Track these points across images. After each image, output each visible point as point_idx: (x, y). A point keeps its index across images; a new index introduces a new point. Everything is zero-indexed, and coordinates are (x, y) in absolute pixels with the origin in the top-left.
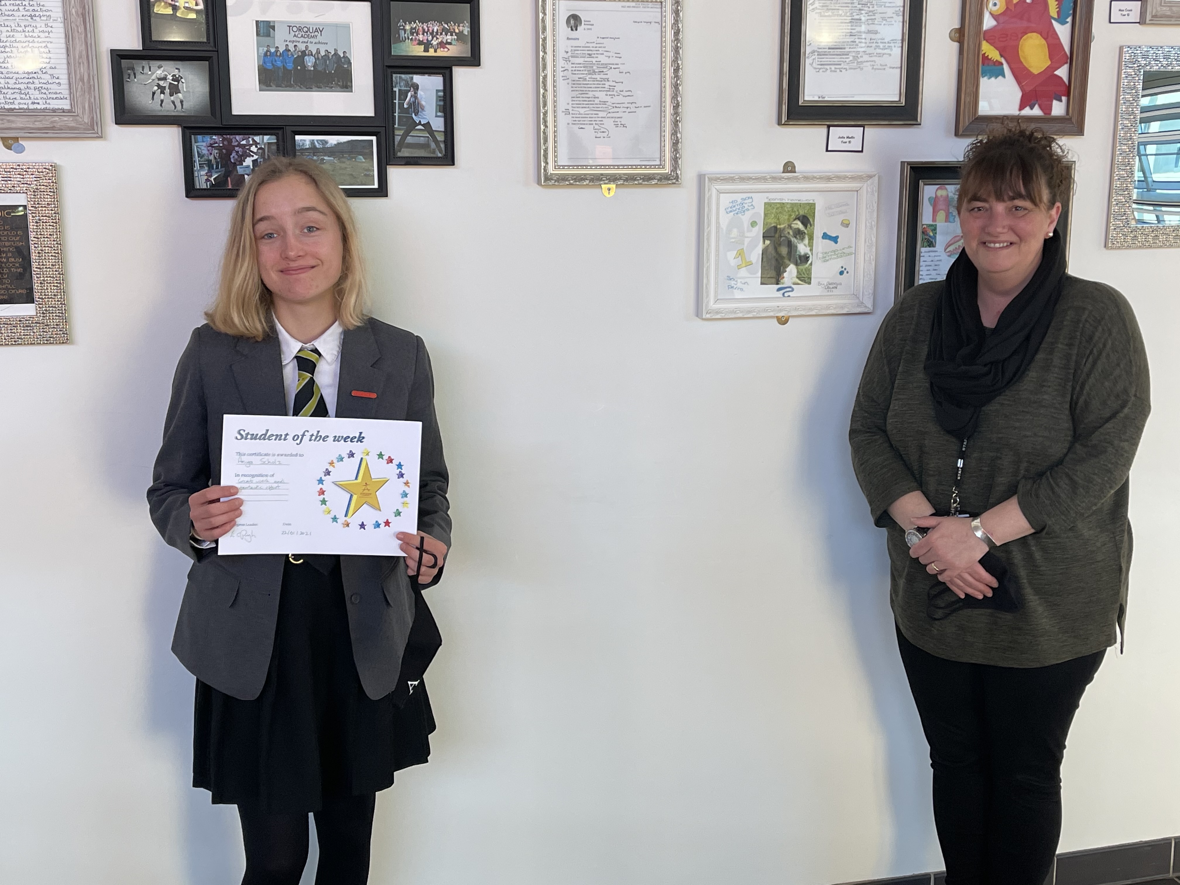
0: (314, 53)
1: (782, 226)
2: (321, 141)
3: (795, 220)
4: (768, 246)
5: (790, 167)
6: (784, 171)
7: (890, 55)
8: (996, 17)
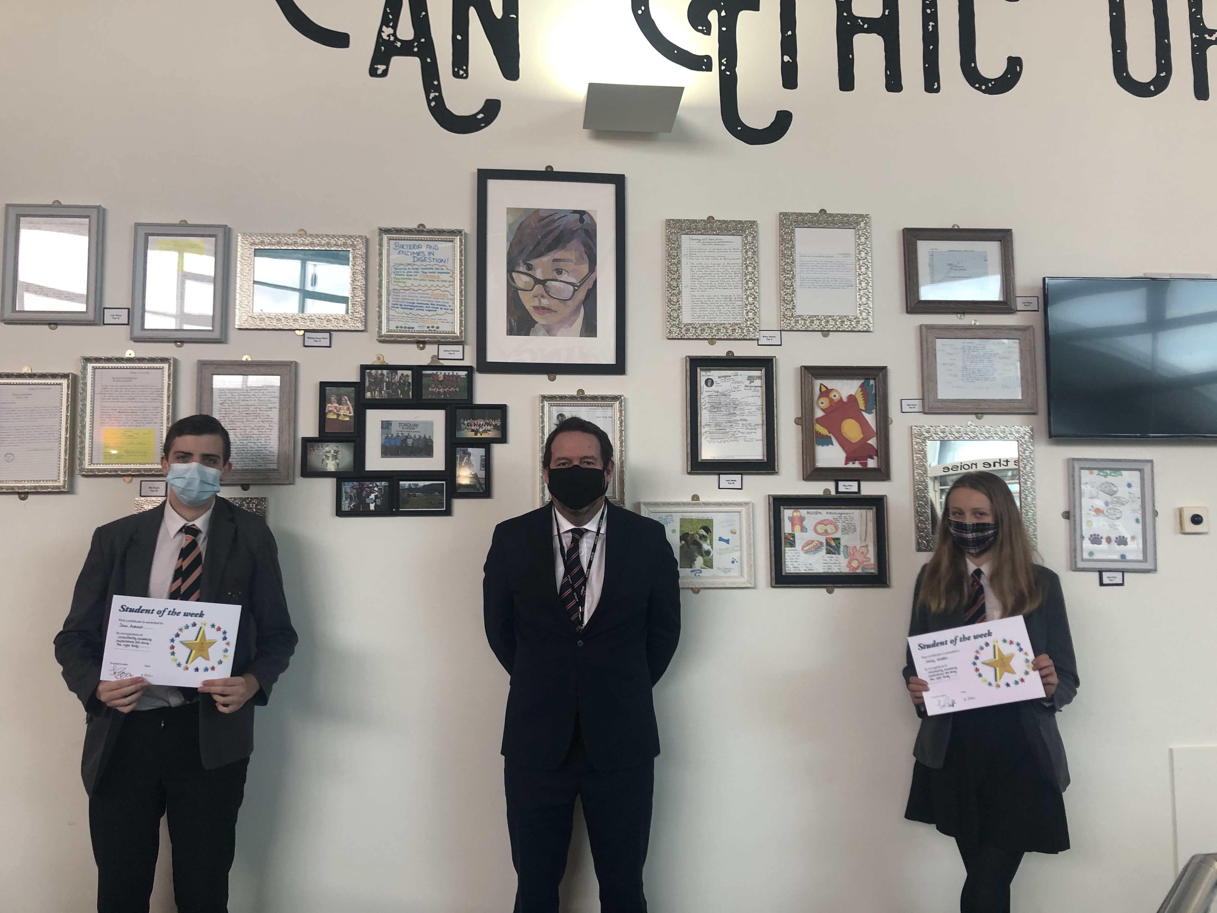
0: (413, 436)
1: (692, 533)
2: (415, 484)
3: (700, 529)
4: (683, 545)
5: (695, 497)
6: (692, 500)
7: (755, 433)
8: (823, 410)
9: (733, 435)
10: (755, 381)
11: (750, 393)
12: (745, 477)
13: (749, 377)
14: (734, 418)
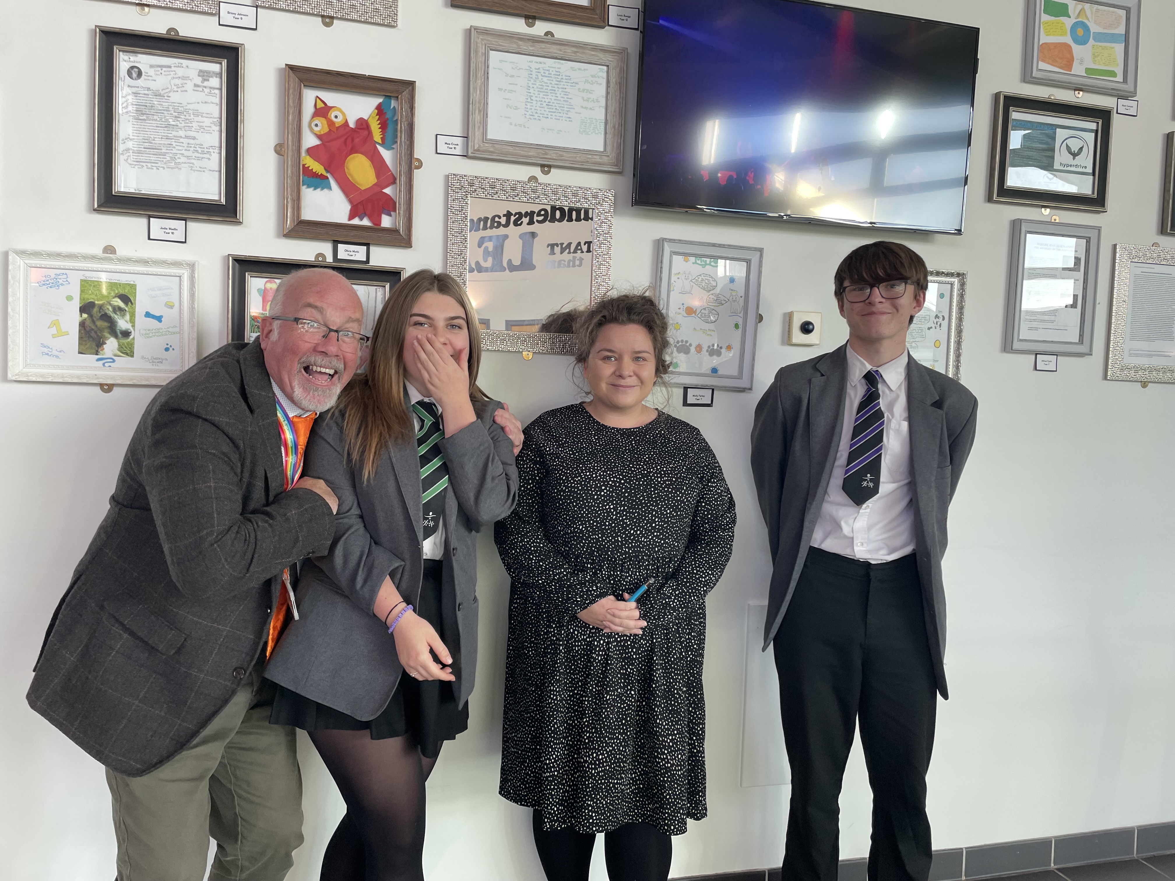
1: (101, 302)
3: (115, 297)
4: (85, 319)
5: (110, 250)
6: (103, 253)
7: (209, 159)
8: (319, 137)
9: (173, 159)
10: (211, 79)
11: (201, 96)
12: (191, 225)
13: (201, 71)
14: (174, 133)
